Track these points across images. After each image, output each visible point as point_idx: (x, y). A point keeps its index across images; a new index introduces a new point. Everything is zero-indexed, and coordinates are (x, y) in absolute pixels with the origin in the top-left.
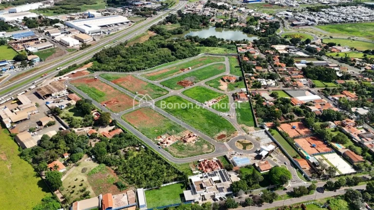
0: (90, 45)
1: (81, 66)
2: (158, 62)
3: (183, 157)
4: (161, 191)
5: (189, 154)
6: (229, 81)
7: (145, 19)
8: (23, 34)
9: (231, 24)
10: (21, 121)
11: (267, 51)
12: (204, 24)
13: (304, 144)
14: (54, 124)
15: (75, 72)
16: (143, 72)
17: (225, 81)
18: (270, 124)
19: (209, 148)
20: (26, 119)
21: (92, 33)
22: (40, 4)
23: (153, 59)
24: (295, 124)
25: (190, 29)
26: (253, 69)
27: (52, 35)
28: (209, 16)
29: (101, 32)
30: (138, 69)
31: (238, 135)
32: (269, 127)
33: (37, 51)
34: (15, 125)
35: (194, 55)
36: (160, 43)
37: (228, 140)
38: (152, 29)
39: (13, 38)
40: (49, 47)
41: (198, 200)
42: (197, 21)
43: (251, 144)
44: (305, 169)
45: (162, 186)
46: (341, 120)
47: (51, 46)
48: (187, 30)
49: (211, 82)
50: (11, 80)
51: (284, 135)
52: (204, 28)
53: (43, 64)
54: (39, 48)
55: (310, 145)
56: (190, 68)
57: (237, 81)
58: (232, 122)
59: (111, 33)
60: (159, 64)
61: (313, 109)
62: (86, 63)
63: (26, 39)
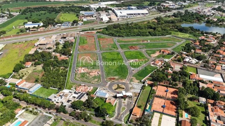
0: (113, 22)
1: (96, 30)
2: (135, 34)
3: (78, 80)
4: (47, 90)
5: (83, 80)
6: (163, 53)
7: (160, 13)
8: (89, 13)
9: (220, 22)
11: (223, 42)
12: (199, 20)
13: (158, 104)
14: (51, 49)
15: (89, 31)
16: (120, 39)
17: (160, 52)
18: (150, 82)
19: (97, 81)
20: (45, 44)
21: (120, 17)
22: (115, 2)
23: (134, 32)
24: (172, 90)
25: (184, 22)
26: (192, 50)
27: (101, 15)
29: (125, 16)
30: (119, 36)
31: (123, 81)
32: (148, 84)
33: (86, 20)
35: (163, 35)
36: (150, 26)
37: (113, 82)
38: (156, 19)
39: (84, 14)
40: (93, 20)
41: (54, 101)
42: (193, 17)
43: (123, 88)
44: (136, 116)
45: (50, 88)
46: (215, 100)
47: (94, 20)
48: (180, 22)
49: (150, 51)
52: (195, 22)
53: (83, 26)
54: (88, 19)
55: (163, 105)
56: (149, 41)
57: (169, 54)
58: (130, 74)
59: (130, 18)
60: (134, 36)
61: (201, 85)
62: (100, 29)
63: (88, 15)
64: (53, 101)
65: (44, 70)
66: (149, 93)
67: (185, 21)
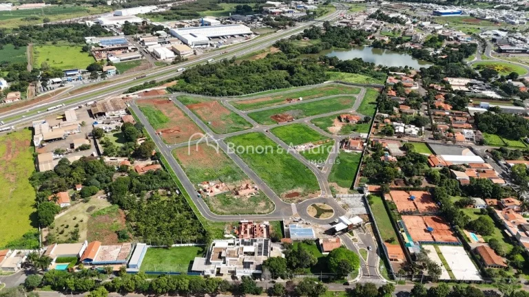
0: (186, 60)
1: (162, 83)
2: (260, 87)
3: (223, 214)
4: (169, 252)
5: (233, 211)
6: (348, 121)
7: (275, 32)
8: (112, 41)
9: (397, 43)
10: (55, 140)
11: (431, 85)
12: (357, 42)
13: (415, 227)
14: (88, 149)
15: (148, 90)
16: (235, 98)
17: (341, 121)
18: (374, 187)
19: (267, 207)
20: (60, 139)
21: (196, 45)
22: (155, 7)
23: (257, 82)
24: (417, 195)
25: (333, 48)
26: (395, 108)
27: (146, 44)
28: (370, 31)
29: (207, 44)
30: (230, 94)
31: (319, 196)
32: (371, 192)
33: (119, 61)
34: (45, 144)
35: (316, 82)
36: (277, 63)
37: (300, 201)
38: (277, 45)
39: (101, 45)
40: (135, 58)
41: (210, 273)
42: (347, 37)
43: (331, 211)
44: (396, 260)
45: (174, 245)
46: (498, 199)
47: (138, 57)
48: (327, 48)
49: (320, 119)
50: (72, 93)
51: (389, 208)
52: (354, 47)
53: (120, 77)
54: (122, 58)
55: (425, 227)
56: (301, 99)
57: (360, 122)
58: (319, 178)
59: (220, 47)
60: (261, 90)
61: (460, 175)
62: (169, 81)
63: (116, 46)
64: (206, 274)
65: (117, 206)
66: (384, 209)
67: (335, 45)
